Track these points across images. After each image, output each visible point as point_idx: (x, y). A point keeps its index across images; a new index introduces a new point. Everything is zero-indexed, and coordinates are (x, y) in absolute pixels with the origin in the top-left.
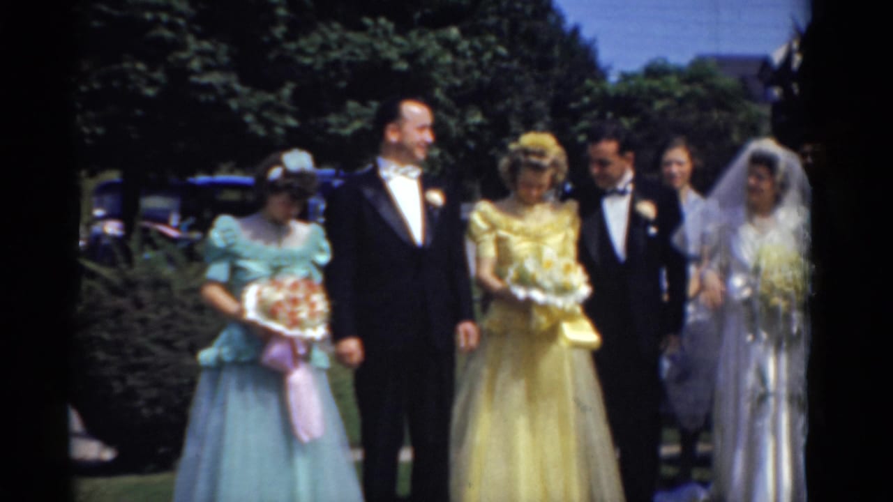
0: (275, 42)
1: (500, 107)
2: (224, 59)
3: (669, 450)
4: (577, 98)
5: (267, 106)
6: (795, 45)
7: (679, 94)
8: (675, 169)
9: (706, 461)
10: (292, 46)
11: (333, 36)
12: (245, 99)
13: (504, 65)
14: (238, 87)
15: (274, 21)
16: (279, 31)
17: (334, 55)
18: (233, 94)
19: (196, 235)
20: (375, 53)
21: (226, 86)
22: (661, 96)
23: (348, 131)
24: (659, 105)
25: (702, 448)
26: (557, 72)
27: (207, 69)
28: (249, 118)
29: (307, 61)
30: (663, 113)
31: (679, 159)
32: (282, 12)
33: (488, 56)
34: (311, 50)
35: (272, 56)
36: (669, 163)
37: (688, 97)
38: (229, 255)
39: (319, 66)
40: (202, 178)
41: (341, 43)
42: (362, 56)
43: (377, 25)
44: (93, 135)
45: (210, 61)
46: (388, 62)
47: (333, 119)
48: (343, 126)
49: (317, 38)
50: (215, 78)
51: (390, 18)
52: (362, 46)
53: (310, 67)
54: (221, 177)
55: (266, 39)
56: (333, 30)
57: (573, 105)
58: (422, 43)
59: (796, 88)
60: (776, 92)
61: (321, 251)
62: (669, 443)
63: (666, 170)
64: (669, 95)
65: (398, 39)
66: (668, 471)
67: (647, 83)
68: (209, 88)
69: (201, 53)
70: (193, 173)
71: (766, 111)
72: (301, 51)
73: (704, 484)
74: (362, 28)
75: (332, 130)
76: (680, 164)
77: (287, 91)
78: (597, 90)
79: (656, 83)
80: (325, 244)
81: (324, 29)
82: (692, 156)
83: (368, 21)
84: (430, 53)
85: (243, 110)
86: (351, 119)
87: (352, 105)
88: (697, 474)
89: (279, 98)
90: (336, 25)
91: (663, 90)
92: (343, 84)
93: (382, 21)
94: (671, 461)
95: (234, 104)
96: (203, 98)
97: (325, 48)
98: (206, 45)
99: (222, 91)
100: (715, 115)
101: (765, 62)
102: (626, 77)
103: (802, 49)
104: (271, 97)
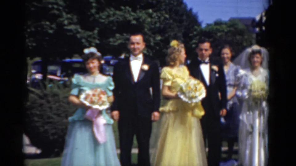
0: (92, 15)
1: (167, 35)
2: (75, 20)
3: (225, 148)
4: (192, 32)
5: (90, 36)
6: (264, 14)
7: (226, 31)
8: (225, 56)
9: (237, 152)
10: (97, 16)
11: (111, 13)
12: (82, 34)
13: (168, 22)
14: (80, 30)
15: (92, 7)
16: (93, 11)
17: (111, 19)
18: (78, 32)
19: (66, 79)
20: (125, 18)
21: (76, 30)
22: (220, 31)
23: (116, 44)
24: (219, 34)
25: (235, 148)
26: (185, 23)
27: (70, 24)
28: (83, 41)
29: (103, 21)
30: (221, 36)
31: (227, 52)
32: (94, 5)
33: (162, 18)
34: (104, 17)
35: (91, 19)
36: (224, 54)
37: (229, 31)
38: (78, 86)
39: (106, 23)
40: (68, 60)
41: (114, 15)
42: (121, 19)
43: (125, 9)
44: (32, 46)
45: (70, 21)
46: (130, 21)
47: (111, 40)
48: (115, 42)
49: (106, 13)
50: (72, 27)
51: (130, 7)
52: (121, 16)
53: (103, 23)
54: (74, 59)
55: (89, 14)
56: (111, 11)
57: (191, 35)
58: (140, 15)
59: (264, 28)
60: (257, 29)
61: (111, 85)
62: (225, 146)
63: (222, 56)
64: (223, 31)
65: (133, 14)
66: (224, 156)
67: (215, 27)
68: (70, 31)
69: (68, 19)
70: (64, 58)
71: (254, 36)
72: (101, 18)
73: (236, 160)
74: (121, 10)
75: (111, 44)
76: (227, 54)
77: (96, 32)
78: (199, 30)
79: (218, 27)
80: (112, 83)
81: (108, 10)
82: (231, 51)
83: (123, 8)
84: (143, 18)
85: (82, 38)
86: (117, 40)
87: (118, 35)
88: (234, 156)
89: (94, 34)
90: (112, 9)
91: (221, 29)
92: (115, 28)
93: (127, 8)
94: (225, 152)
95: (79, 36)
96: (69, 34)
97: (109, 16)
98: (69, 16)
99: (75, 32)
100: (238, 37)
101: (254, 20)
102: (208, 25)
103: (266, 15)
104: (91, 33)
